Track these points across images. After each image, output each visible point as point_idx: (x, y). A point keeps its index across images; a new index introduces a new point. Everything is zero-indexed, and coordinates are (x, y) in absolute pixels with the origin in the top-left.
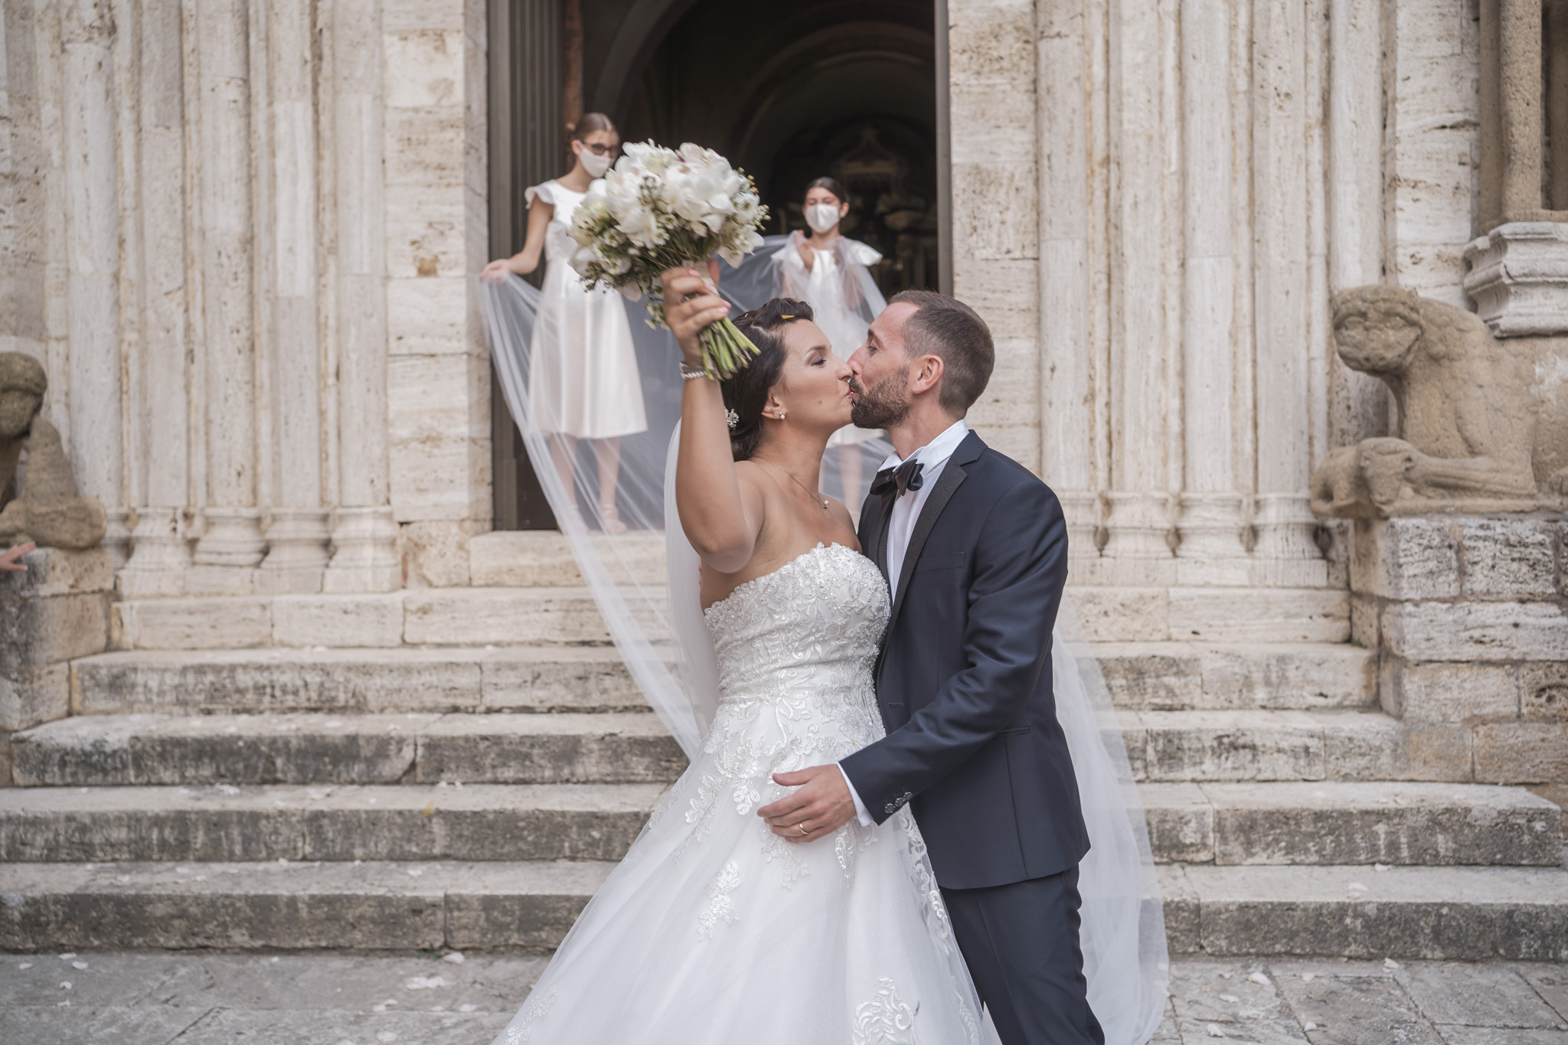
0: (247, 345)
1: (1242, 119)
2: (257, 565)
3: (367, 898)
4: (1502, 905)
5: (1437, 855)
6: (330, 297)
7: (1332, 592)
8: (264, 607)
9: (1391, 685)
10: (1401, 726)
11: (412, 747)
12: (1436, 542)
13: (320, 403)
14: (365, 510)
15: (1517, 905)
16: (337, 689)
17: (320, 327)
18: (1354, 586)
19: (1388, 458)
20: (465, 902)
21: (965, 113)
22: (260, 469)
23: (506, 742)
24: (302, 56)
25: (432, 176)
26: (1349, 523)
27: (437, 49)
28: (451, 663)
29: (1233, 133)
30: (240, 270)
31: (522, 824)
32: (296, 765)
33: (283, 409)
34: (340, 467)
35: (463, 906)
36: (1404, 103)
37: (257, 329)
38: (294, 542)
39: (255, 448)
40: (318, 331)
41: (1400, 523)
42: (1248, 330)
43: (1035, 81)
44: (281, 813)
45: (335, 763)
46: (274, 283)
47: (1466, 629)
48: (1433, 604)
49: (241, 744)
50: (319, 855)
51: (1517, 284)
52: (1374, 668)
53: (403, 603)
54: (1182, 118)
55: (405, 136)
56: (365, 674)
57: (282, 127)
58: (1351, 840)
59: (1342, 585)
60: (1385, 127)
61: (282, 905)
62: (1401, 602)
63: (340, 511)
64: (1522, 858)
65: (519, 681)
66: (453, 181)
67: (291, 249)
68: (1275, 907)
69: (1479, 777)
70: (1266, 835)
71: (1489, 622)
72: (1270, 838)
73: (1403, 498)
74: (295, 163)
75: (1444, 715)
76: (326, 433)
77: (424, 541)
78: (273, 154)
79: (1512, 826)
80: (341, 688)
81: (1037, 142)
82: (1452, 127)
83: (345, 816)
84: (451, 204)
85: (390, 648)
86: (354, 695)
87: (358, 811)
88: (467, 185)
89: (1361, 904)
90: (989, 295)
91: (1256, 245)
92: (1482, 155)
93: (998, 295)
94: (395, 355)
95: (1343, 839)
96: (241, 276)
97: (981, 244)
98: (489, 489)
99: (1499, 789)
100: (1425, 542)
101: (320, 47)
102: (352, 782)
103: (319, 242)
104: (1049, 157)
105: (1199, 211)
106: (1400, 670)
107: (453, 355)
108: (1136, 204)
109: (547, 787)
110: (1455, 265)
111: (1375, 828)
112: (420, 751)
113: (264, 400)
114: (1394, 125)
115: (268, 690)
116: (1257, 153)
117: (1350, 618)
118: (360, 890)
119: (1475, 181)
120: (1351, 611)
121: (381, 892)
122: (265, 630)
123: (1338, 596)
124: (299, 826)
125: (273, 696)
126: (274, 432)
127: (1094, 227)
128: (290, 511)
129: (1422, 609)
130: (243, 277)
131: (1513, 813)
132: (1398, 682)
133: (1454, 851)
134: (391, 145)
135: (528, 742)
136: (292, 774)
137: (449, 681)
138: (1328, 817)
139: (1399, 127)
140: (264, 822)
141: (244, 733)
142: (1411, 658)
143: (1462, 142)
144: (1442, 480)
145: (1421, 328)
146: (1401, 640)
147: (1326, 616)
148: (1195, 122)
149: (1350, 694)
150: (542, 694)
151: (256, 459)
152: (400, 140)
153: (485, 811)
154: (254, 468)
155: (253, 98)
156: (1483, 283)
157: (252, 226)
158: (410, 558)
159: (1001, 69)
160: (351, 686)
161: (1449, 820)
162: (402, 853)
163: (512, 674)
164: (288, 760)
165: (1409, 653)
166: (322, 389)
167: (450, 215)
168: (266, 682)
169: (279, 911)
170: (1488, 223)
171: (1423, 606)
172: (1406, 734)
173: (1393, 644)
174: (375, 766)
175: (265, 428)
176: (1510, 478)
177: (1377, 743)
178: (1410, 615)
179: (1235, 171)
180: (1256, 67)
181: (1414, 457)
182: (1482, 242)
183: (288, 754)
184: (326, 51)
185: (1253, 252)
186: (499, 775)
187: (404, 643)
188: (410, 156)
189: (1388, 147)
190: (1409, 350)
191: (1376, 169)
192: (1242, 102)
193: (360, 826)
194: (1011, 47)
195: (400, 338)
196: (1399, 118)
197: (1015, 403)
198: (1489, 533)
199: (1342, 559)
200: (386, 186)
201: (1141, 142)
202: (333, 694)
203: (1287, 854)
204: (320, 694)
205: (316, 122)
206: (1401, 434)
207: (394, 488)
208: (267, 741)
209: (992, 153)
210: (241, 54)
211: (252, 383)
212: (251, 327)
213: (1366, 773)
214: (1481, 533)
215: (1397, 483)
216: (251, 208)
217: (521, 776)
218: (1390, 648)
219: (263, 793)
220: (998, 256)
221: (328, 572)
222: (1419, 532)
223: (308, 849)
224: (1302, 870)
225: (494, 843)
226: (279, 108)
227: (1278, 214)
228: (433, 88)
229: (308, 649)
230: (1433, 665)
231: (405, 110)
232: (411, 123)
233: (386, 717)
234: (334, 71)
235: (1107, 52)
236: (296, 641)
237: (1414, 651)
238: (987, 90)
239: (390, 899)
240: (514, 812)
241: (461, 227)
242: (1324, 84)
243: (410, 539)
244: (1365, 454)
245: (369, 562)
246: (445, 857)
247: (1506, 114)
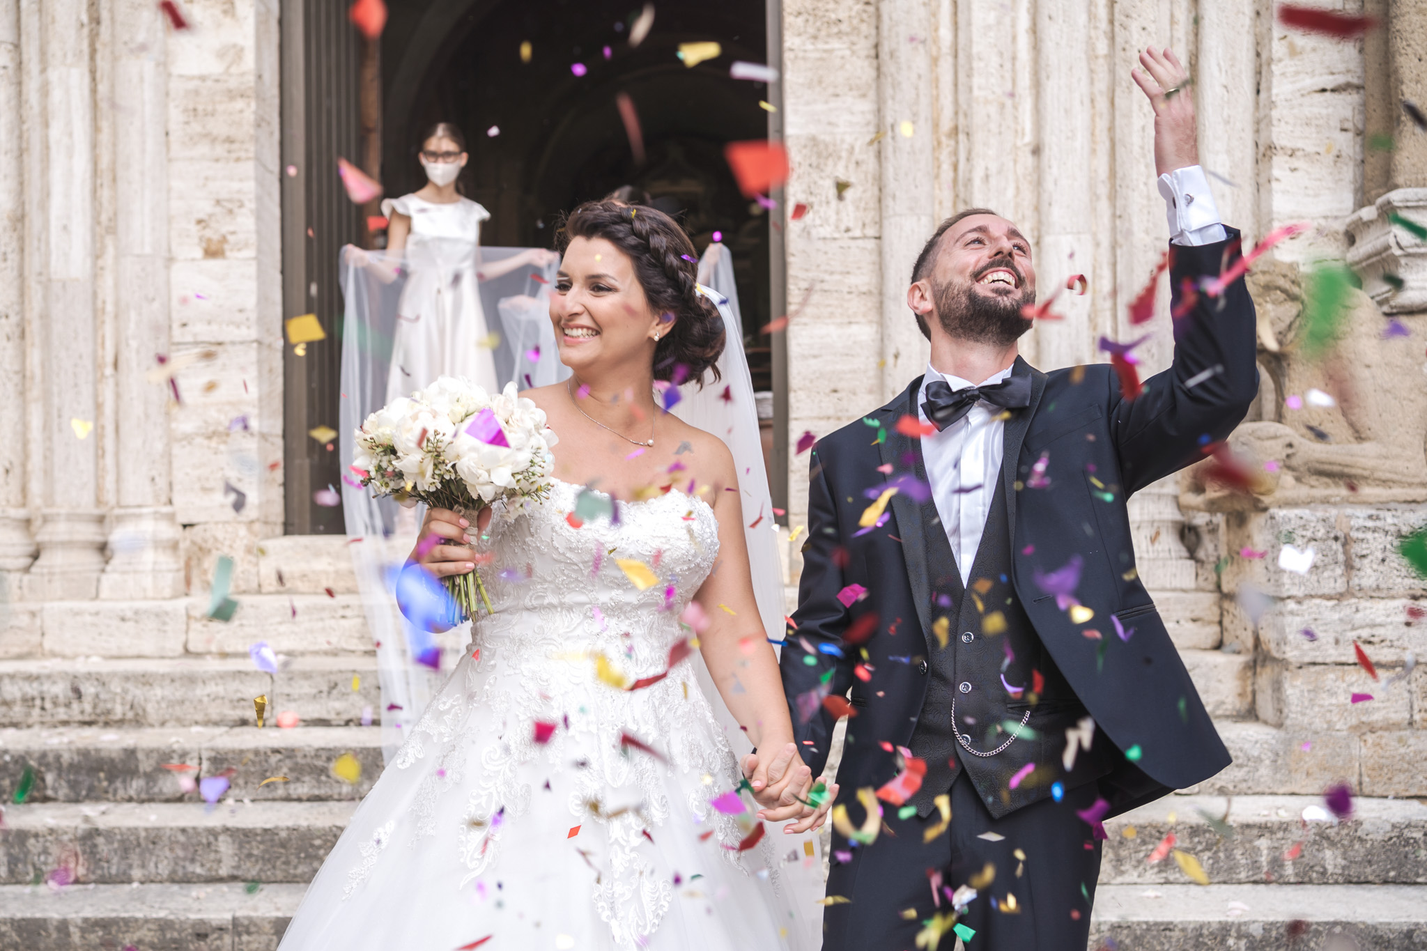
0: (17, 332)
1: (1102, 84)
2: (27, 570)
3: (146, 921)
4: (1400, 924)
5: (1324, 873)
6: (108, 281)
7: (1201, 595)
8: (33, 614)
9: (1269, 692)
10: (1281, 734)
11: (196, 761)
12: (1321, 533)
13: (96, 396)
14: (145, 510)
15: (1417, 924)
16: (114, 701)
17: (97, 313)
18: (1225, 588)
19: (1268, 443)
20: (256, 925)
21: (801, 80)
22: (30, 467)
23: (300, 755)
24: (78, 19)
25: (220, 150)
26: (1220, 519)
27: (225, 12)
28: (240, 672)
29: (1092, 101)
30: (9, 250)
31: (317, 842)
32: (69, 782)
33: (56, 400)
34: (118, 465)
35: (253, 929)
36: (1281, 65)
37: (28, 316)
38: (68, 545)
39: (25, 443)
40: (95, 317)
41: (1281, 513)
42: (1108, 314)
43: (876, 46)
44: (52, 831)
45: (111, 779)
46: (47, 264)
47: (1353, 629)
48: (1317, 601)
49: (7, 758)
50: (92, 877)
51: (1408, 255)
52: (1249, 674)
53: (187, 609)
54: (1037, 85)
55: (191, 106)
56: (144, 684)
57: (56, 95)
58: (1229, 857)
59: (1212, 587)
60: (1258, 92)
61: (51, 929)
62: (1282, 599)
63: (117, 511)
64: (1418, 875)
65: (314, 691)
66: (243, 154)
67: (65, 228)
68: (1150, 927)
69: (1367, 790)
70: (1137, 852)
71: (1378, 620)
72: (1142, 855)
73: (1283, 488)
74: (71, 135)
75: (1329, 722)
76: (103, 427)
77: (210, 545)
78: (46, 125)
79: (1407, 841)
80: (118, 700)
81: (879, 111)
82: (1333, 90)
83: (122, 834)
84: (241, 180)
85: (172, 658)
86: (132, 707)
87: (136, 829)
88: (258, 159)
89: (1245, 923)
90: (827, 277)
91: (1118, 222)
92: (1366, 120)
93: (837, 277)
94: (179, 344)
95: (1222, 855)
96: (10, 256)
97: (818, 222)
98: (281, 490)
99: (1389, 802)
100: (1309, 534)
101: (97, 11)
102: (130, 800)
103: (96, 220)
104: (893, 127)
105: (1056, 184)
106: (1280, 673)
107: (242, 343)
108: (987, 177)
109: (344, 804)
110: (1336, 239)
111: (1257, 843)
112: (205, 765)
113: (35, 392)
114: (1269, 89)
115: (38, 702)
116: (1119, 121)
117: (1220, 623)
118: (138, 912)
119: (1358, 149)
120: (1222, 615)
121: (162, 914)
122: (35, 638)
123: (1209, 599)
124: (71, 845)
125: (43, 708)
126: (46, 426)
127: (941, 203)
128: (63, 511)
129: (1305, 607)
130: (13, 258)
131: (1408, 826)
132: (1277, 687)
133: (1344, 868)
134: (176, 116)
135: (324, 755)
136: (63, 791)
137: (237, 691)
138: (1205, 831)
139: (1274, 91)
140: (32, 841)
141: (10, 747)
142: (1292, 660)
143: (1346, 105)
144: (1326, 467)
145: (1302, 303)
146: (1282, 641)
147: (1194, 620)
148: (1052, 88)
149: (1223, 703)
150: (339, 705)
151: (26, 456)
152: (186, 110)
153: (276, 828)
154: (24, 465)
155: (24, 65)
156: (1369, 257)
157: (23, 203)
158: (194, 562)
159: (840, 32)
160: (129, 698)
161: (1338, 834)
162: (185, 874)
163: (305, 683)
164: (59, 776)
165: (1291, 654)
166: (98, 380)
167: (239, 192)
168: (35, 693)
169: (49, 935)
170: (1373, 193)
171: (1307, 604)
172: (1288, 743)
173: (1272, 646)
174: (155, 781)
175: (36, 422)
176: (1400, 465)
177: (1256, 754)
178: (1292, 613)
179: (1094, 142)
180: (1117, 28)
181: (1295, 442)
182: (1368, 213)
183: (60, 769)
184: (105, 15)
185: (1114, 229)
186: (291, 792)
187: (187, 652)
188: (196, 127)
189: (1262, 113)
190: (1290, 327)
191: (1249, 137)
192: (1102, 68)
193: (139, 845)
194: (850, 9)
195: (184, 325)
196: (1275, 81)
197: (854, 394)
198: (1378, 524)
199: (1212, 559)
200: (170, 160)
201: (993, 110)
202: (109, 706)
203: (1160, 871)
204: (95, 707)
205: (94, 91)
206: (1279, 417)
207: (176, 487)
208: (36, 755)
209: (830, 124)
210: (12, 17)
211: (22, 373)
212: (21, 313)
213: (1243, 786)
214: (1370, 524)
215: (1277, 471)
216: (21, 184)
217: (316, 792)
218: (1269, 652)
219: (31, 811)
220: (836, 235)
221: (104, 577)
222: (1302, 522)
223: (81, 871)
224: (1176, 889)
225: (287, 863)
226: (53, 75)
227: (1142, 186)
228: (221, 54)
229: (81, 659)
230: (1317, 668)
231: (191, 78)
232: (197, 92)
233: (167, 730)
234: (113, 36)
235: (955, 14)
236: (68, 651)
237: (1296, 653)
238: (825, 55)
239: (172, 922)
240: (309, 829)
241: (250, 205)
242: (1192, 47)
243: (193, 543)
244: (1241, 439)
245: (149, 567)
246: (233, 878)
247: (1396, 71)
